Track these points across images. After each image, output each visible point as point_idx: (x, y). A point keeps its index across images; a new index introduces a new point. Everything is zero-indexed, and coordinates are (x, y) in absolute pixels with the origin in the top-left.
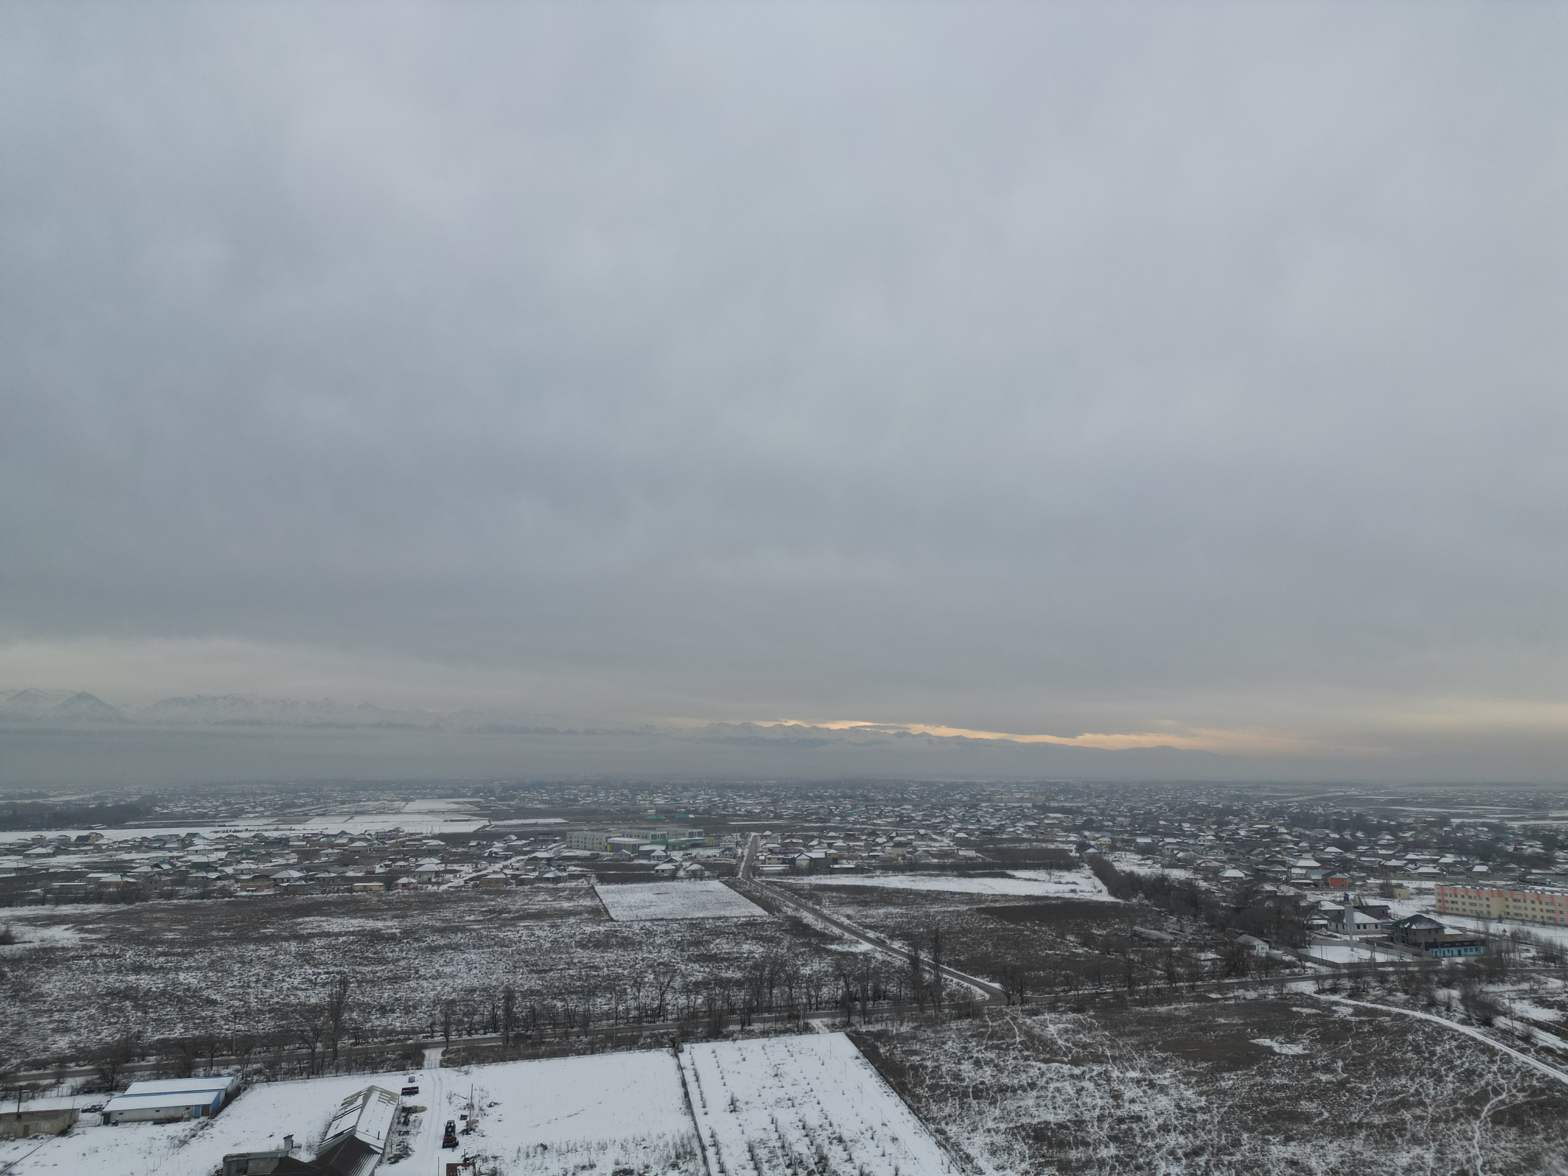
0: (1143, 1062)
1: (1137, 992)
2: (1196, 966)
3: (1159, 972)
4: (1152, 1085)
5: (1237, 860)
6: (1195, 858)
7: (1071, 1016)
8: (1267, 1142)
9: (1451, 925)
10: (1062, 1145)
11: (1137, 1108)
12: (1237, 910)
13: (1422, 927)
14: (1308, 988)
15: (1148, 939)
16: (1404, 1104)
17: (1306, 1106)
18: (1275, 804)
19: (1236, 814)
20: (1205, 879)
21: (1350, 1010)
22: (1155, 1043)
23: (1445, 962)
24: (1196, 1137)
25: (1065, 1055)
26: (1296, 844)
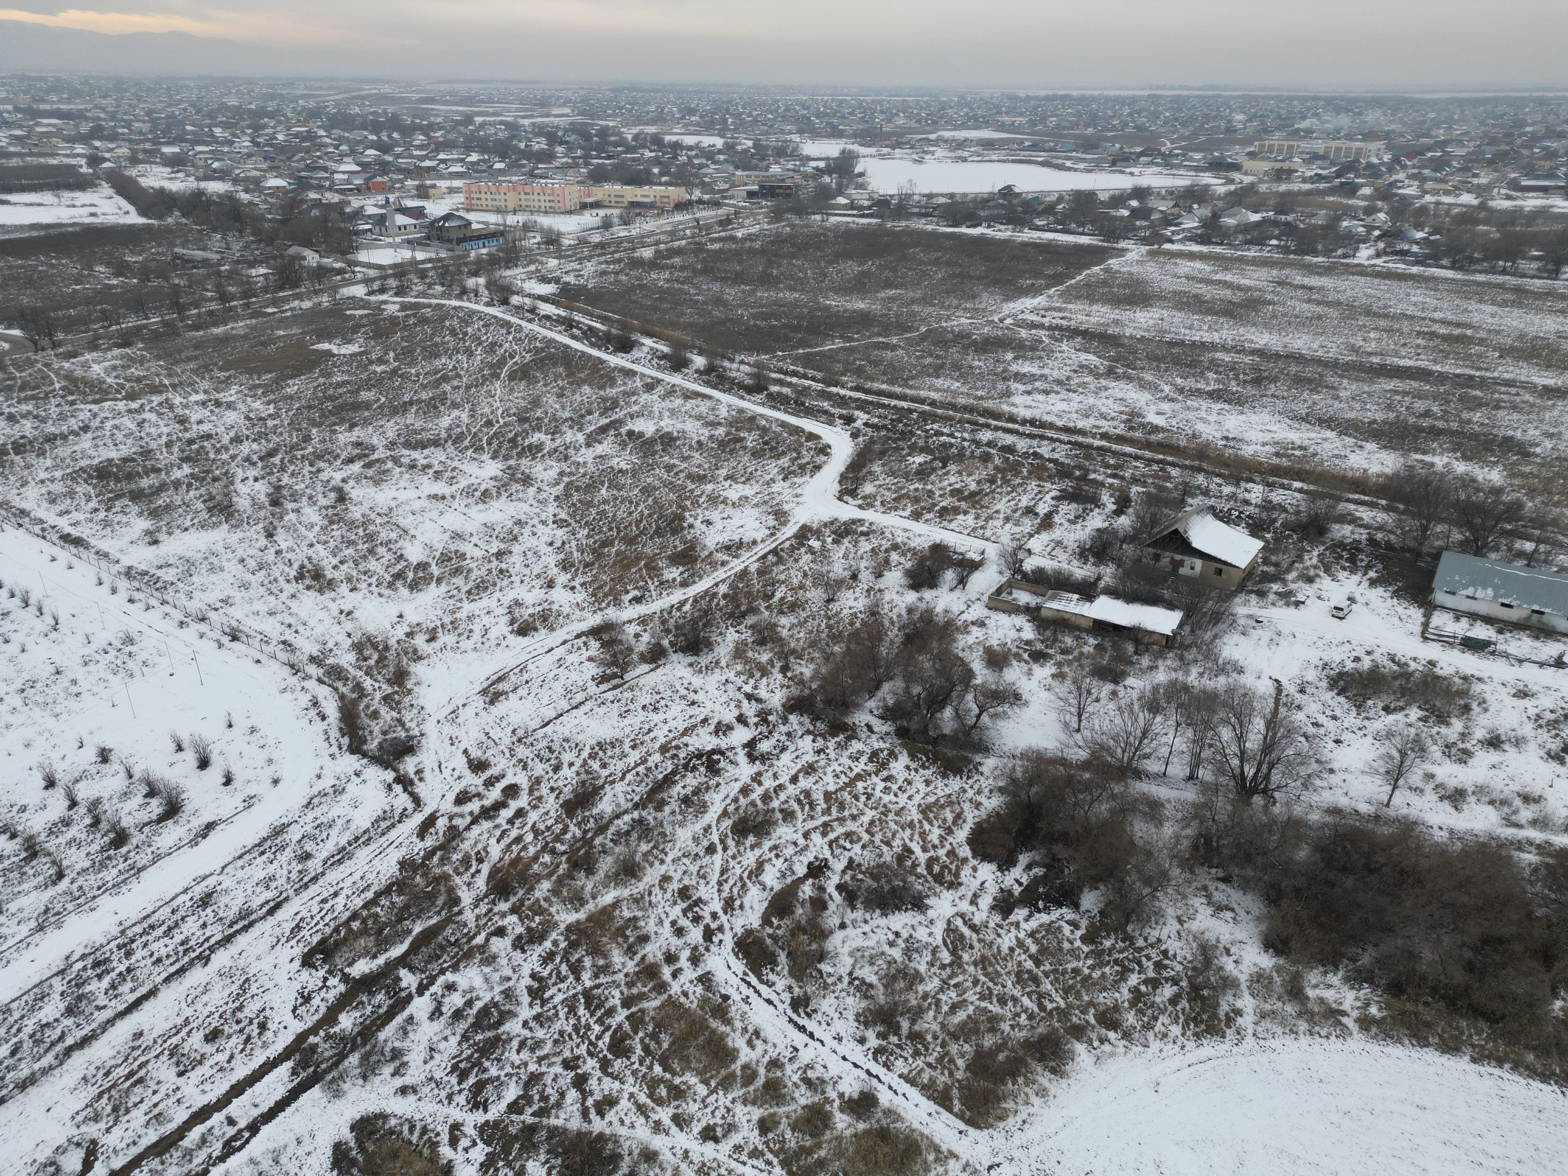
0: (205, 384)
1: (188, 317)
2: (248, 283)
3: (209, 294)
4: (218, 404)
5: (278, 168)
6: (232, 169)
7: (117, 352)
8: (334, 432)
9: (478, 220)
10: (130, 477)
11: (206, 427)
12: (284, 222)
13: (454, 224)
14: (359, 291)
15: (192, 261)
16: (445, 379)
17: (365, 395)
18: (312, 104)
19: (272, 115)
20: (247, 191)
21: (397, 307)
22: (215, 365)
23: (473, 254)
24: (269, 441)
25: (118, 392)
26: (337, 147)
